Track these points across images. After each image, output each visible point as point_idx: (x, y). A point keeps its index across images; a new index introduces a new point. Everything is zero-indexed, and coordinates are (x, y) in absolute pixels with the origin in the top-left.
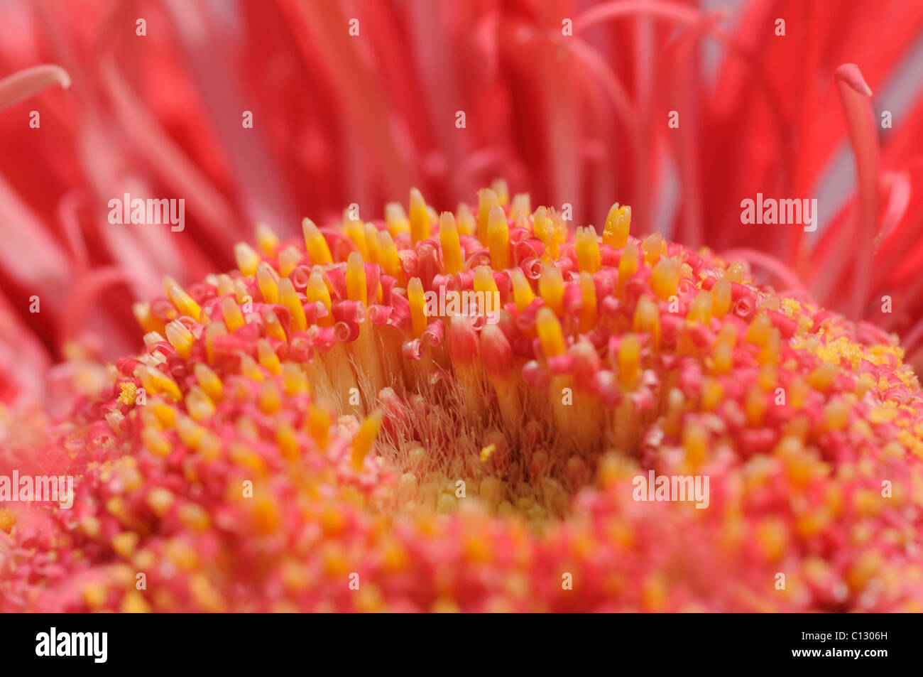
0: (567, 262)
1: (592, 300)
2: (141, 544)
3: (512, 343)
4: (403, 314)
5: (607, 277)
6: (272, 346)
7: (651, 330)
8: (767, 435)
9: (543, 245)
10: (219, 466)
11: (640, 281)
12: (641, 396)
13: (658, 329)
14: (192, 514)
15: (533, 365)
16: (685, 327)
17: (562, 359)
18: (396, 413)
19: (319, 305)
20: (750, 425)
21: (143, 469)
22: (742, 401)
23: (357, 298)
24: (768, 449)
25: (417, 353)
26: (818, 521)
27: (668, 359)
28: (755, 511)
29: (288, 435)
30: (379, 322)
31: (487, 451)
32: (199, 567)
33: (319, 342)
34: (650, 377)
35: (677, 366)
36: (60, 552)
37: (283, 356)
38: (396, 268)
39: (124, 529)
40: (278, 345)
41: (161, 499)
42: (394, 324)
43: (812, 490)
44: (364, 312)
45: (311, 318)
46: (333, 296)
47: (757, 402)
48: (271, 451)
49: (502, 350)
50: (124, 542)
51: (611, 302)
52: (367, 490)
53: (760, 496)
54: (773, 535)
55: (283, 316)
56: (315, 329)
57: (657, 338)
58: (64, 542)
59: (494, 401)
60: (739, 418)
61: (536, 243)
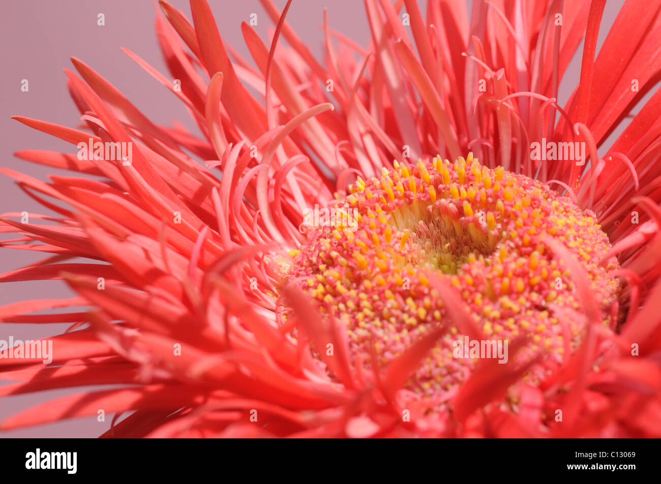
0: (482, 184)
1: (484, 198)
2: (327, 268)
3: (459, 210)
4: (428, 197)
5: (490, 191)
6: (380, 205)
7: (501, 211)
8: (529, 249)
9: (475, 177)
10: (353, 246)
11: (499, 194)
12: (493, 232)
13: (503, 210)
14: (342, 260)
15: (463, 218)
16: (511, 210)
17: (471, 218)
18: (424, 229)
19: (399, 192)
20: (524, 246)
21: (331, 243)
22: (521, 237)
23: (412, 191)
24: (528, 254)
25: (431, 210)
26: (536, 280)
27: (505, 220)
28: (517, 275)
29: (376, 237)
30: (419, 199)
31: (447, 245)
32: (340, 279)
33: (397, 204)
34: (499, 226)
35: (507, 224)
36: (306, 267)
37: (383, 209)
38: (428, 181)
39: (324, 263)
40: (383, 205)
41: (334, 254)
42: (425, 200)
43: (537, 270)
44: (414, 195)
45: (396, 196)
46: (405, 189)
47: (527, 238)
48: (370, 242)
49: (455, 212)
50: (322, 267)
51: (490, 200)
52: (404, 255)
53: (519, 270)
54: (520, 284)
55: (386, 195)
56: (396, 200)
57: (503, 213)
58: (308, 264)
59: (454, 228)
60: (520, 243)
61: (473, 177)
